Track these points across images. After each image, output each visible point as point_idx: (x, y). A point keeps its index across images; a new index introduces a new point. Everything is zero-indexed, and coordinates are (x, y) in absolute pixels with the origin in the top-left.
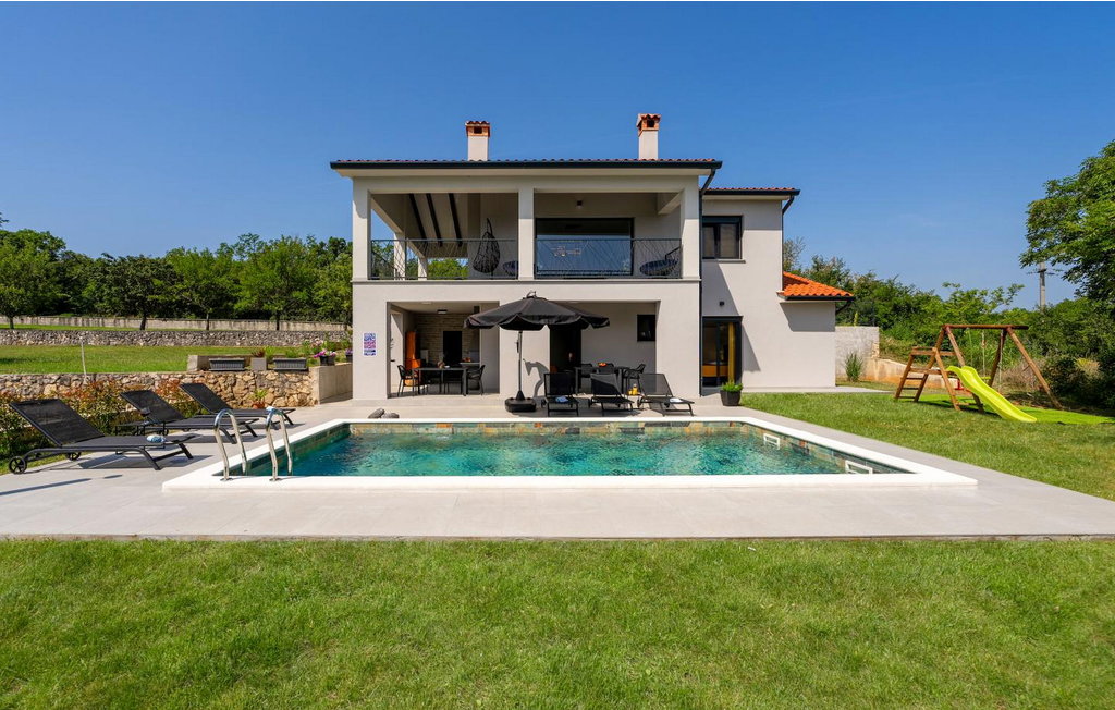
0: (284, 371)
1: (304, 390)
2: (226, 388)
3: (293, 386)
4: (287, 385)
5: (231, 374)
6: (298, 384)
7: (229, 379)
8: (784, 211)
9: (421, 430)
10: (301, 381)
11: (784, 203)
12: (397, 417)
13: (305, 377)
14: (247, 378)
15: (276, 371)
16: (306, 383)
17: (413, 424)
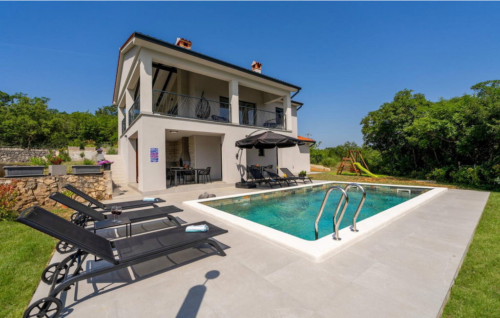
0: (83, 175)
1: (101, 188)
2: (26, 192)
3: (91, 186)
4: (86, 185)
5: (31, 179)
6: (96, 184)
7: (29, 184)
8: (297, 110)
9: (237, 201)
10: (97, 181)
11: (298, 107)
12: (214, 196)
13: (100, 179)
14: (48, 181)
15: (76, 175)
16: (102, 183)
17: (232, 198)
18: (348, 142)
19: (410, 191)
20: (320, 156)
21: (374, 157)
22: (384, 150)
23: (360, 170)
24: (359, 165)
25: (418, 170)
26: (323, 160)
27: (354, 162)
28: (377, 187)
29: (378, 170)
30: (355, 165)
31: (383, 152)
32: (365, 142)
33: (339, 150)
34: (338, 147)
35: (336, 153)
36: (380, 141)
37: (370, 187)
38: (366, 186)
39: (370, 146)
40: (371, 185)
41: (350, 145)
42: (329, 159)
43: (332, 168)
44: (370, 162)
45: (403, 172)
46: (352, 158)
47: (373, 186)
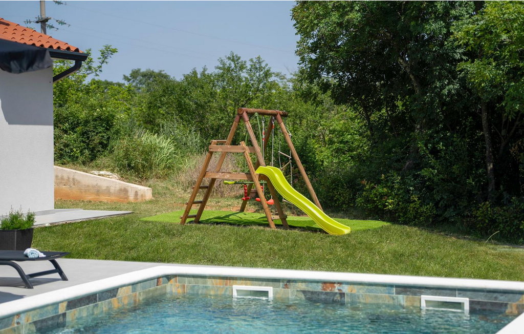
18: (235, 59)
19: (465, 301)
20: (107, 122)
21: (341, 133)
22: (378, 106)
23: (279, 198)
24: (277, 175)
25: (498, 202)
26: (120, 145)
27: (257, 165)
28: (346, 289)
29: (353, 199)
30: (262, 177)
31: (374, 117)
32: (306, 66)
33: (196, 94)
34: (192, 81)
35: (182, 109)
36: (364, 68)
37: (319, 288)
38: (303, 286)
39: (325, 87)
40: (325, 282)
41: (244, 74)
42: (147, 138)
43: (161, 184)
44: (323, 155)
45: (446, 207)
46: (250, 143)
47: (332, 283)
